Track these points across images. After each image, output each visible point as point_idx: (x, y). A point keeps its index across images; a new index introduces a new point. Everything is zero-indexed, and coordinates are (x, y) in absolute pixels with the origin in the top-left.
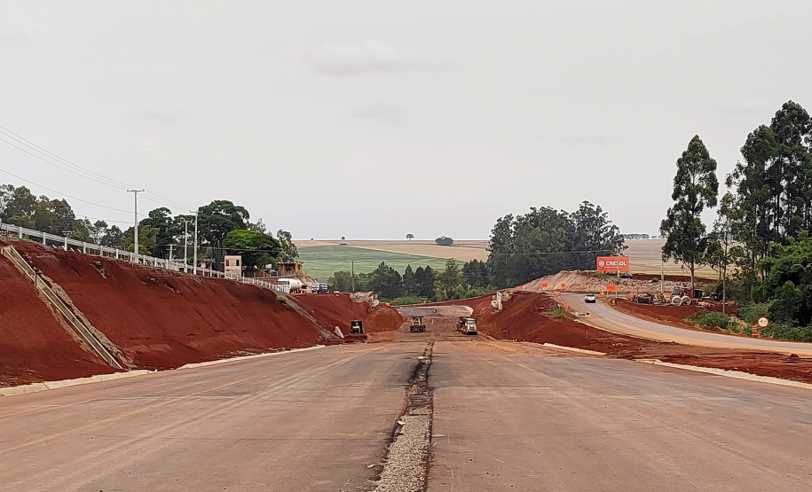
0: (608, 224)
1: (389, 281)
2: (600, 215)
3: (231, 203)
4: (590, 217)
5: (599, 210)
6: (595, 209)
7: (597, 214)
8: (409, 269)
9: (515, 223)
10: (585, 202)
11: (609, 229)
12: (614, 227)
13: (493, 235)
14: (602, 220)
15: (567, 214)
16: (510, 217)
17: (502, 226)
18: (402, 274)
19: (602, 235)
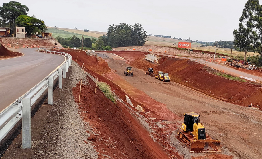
0: (143, 30)
1: (76, 41)
2: (141, 27)
3: (20, 3)
4: (138, 27)
5: (141, 26)
6: (139, 25)
7: (140, 27)
8: (83, 38)
9: (115, 27)
10: (137, 23)
11: (144, 32)
12: (145, 31)
13: (108, 30)
14: (141, 29)
15: (131, 26)
16: (113, 25)
17: (111, 28)
18: (80, 39)
19: (141, 33)
